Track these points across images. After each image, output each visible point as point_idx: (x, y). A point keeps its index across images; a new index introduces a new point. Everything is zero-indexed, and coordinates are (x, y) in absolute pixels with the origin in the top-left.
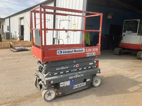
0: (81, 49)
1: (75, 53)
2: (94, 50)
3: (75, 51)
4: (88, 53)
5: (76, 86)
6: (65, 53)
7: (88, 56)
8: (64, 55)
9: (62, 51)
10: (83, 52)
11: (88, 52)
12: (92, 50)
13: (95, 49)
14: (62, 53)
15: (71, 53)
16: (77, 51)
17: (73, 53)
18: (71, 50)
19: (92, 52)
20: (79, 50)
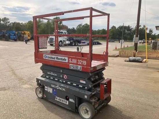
0: (63, 58)
1: (57, 60)
2: (80, 62)
3: (57, 58)
4: (71, 65)
5: (58, 99)
6: (49, 59)
7: (72, 68)
8: (48, 60)
9: (47, 55)
10: (65, 61)
11: (71, 63)
12: (77, 62)
13: (82, 62)
14: (47, 58)
15: (53, 60)
16: (60, 59)
17: (55, 60)
18: (54, 57)
19: (77, 64)
20: (62, 59)
